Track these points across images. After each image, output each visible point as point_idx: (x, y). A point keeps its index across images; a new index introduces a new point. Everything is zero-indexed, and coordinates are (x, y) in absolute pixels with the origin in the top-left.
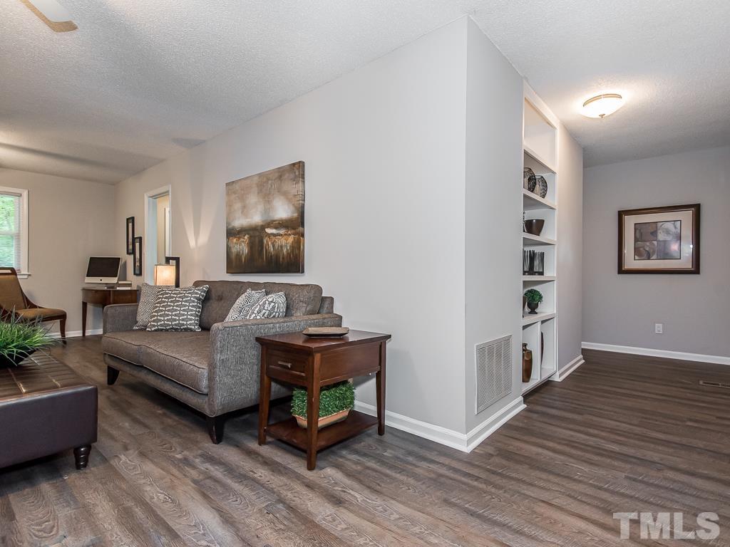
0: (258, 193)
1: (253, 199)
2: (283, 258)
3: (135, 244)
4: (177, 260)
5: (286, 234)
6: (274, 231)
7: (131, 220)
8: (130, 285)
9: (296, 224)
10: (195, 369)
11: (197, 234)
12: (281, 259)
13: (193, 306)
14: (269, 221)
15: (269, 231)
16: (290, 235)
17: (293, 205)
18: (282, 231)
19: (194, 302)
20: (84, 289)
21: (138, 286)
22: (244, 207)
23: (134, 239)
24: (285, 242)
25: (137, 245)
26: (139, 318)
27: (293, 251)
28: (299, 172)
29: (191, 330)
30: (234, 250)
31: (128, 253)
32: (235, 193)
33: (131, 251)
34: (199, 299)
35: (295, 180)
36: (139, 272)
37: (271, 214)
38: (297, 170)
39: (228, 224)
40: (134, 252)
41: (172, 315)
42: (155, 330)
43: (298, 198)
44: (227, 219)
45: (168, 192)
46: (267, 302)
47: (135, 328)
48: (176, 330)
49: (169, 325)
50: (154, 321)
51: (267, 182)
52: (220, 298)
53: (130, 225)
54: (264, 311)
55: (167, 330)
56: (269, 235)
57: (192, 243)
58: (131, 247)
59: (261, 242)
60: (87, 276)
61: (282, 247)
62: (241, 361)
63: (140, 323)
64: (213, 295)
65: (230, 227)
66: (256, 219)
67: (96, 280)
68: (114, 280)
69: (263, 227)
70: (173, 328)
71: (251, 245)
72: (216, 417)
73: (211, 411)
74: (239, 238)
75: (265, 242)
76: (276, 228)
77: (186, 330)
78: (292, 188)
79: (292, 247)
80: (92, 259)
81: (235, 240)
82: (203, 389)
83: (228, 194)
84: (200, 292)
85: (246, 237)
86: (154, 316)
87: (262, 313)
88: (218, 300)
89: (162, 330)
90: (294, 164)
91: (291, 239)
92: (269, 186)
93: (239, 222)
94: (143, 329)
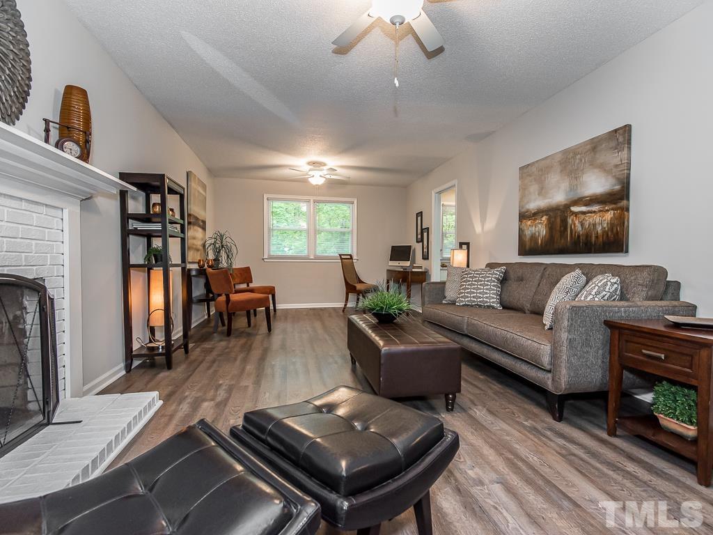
0: (561, 171)
1: (554, 178)
2: (597, 237)
3: (423, 234)
4: (468, 244)
5: (600, 211)
6: (584, 209)
7: (420, 214)
8: (421, 267)
9: (618, 198)
10: (536, 344)
11: (483, 220)
12: (593, 239)
13: (494, 286)
14: (576, 198)
15: (575, 209)
16: (608, 211)
17: (615, 176)
18: (595, 208)
19: (494, 281)
20: (388, 270)
21: (425, 269)
22: (542, 188)
23: (422, 230)
24: (601, 220)
25: (425, 234)
26: (446, 294)
27: (612, 229)
28: (624, 137)
29: (493, 307)
30: (528, 233)
31: (417, 242)
32: (530, 176)
33: (420, 240)
34: (498, 279)
35: (618, 148)
36: (426, 257)
37: (579, 191)
38: (622, 137)
39: (521, 207)
40: (422, 240)
41: (477, 293)
42: (463, 305)
43: (622, 167)
44: (520, 202)
45: (455, 185)
46: (609, 283)
47: (444, 302)
48: (480, 306)
49: (474, 301)
50: (462, 297)
51: (574, 158)
52: (521, 279)
53: (419, 218)
54: (604, 293)
55: (472, 306)
56: (576, 214)
57: (478, 229)
58: (419, 236)
59: (564, 221)
60: (391, 260)
61: (594, 225)
62: (587, 343)
63: (448, 298)
64: (512, 275)
65: (523, 210)
66: (558, 197)
67: (396, 263)
68: (408, 264)
69: (567, 207)
70: (477, 305)
71: (551, 226)
72: (560, 395)
73: (556, 388)
74: (535, 220)
75: (570, 221)
76: (586, 205)
77: (489, 307)
78: (614, 158)
79: (612, 225)
80: (392, 247)
81: (529, 223)
82: (546, 365)
83: (521, 178)
84: (498, 273)
85: (544, 218)
86: (462, 293)
87: (602, 295)
88: (517, 281)
89: (468, 305)
90: (616, 131)
91: (609, 216)
92: (578, 161)
93: (535, 204)
94: (453, 303)
